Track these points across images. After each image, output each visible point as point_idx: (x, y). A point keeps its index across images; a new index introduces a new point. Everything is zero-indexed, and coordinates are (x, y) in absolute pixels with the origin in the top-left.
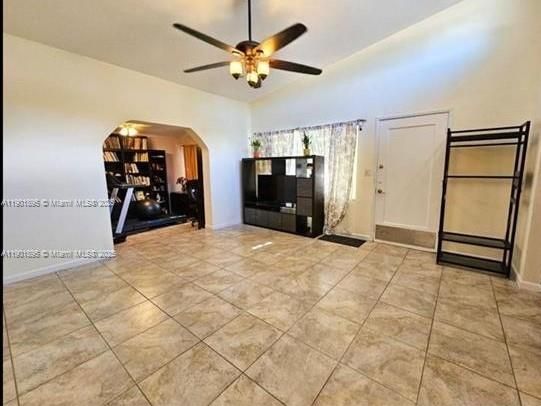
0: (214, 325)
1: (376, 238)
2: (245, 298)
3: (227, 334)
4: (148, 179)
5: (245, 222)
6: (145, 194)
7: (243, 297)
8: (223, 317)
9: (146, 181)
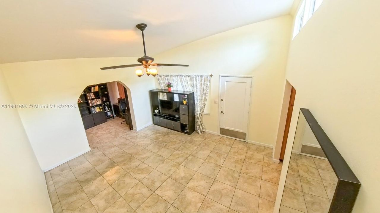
0: (140, 201)
1: (220, 134)
2: (154, 183)
3: (146, 207)
4: (100, 100)
5: (154, 123)
6: (99, 108)
7: (153, 183)
8: (144, 196)
9: (99, 102)
